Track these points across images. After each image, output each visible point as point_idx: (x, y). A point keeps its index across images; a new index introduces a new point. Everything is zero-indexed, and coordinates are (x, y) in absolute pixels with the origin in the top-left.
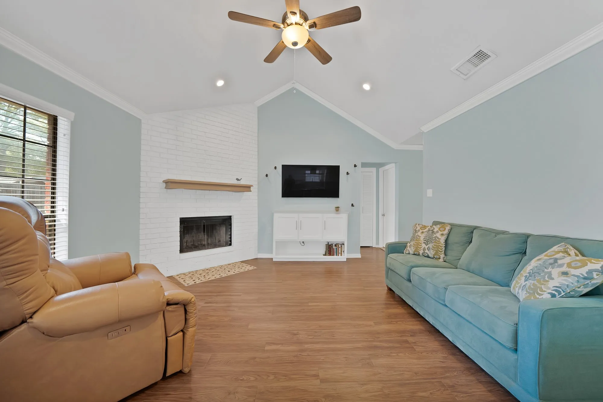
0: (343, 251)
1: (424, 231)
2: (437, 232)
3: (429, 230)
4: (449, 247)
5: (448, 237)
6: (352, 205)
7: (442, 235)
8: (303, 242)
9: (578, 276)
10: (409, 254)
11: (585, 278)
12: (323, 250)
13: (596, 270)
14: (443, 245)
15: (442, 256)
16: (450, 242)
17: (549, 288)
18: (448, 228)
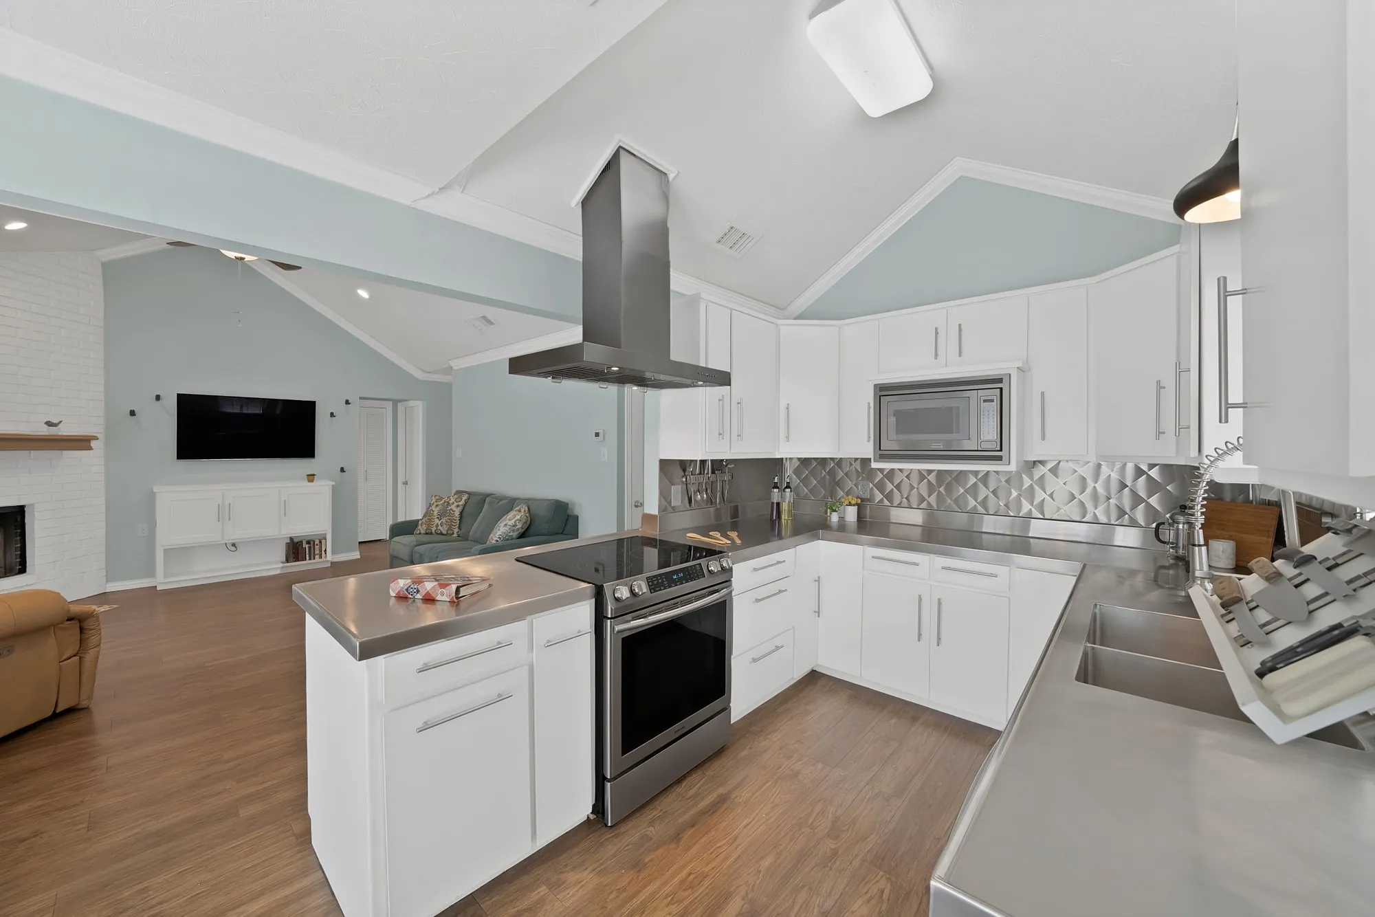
0: (323, 549)
1: (439, 503)
2: (453, 503)
3: (445, 502)
4: (463, 520)
5: (464, 508)
6: (342, 470)
7: (458, 506)
8: (234, 545)
9: (510, 525)
10: (420, 534)
11: (513, 526)
12: (281, 553)
13: (518, 520)
14: (456, 517)
15: (456, 530)
16: (464, 514)
17: (496, 537)
18: (465, 497)
